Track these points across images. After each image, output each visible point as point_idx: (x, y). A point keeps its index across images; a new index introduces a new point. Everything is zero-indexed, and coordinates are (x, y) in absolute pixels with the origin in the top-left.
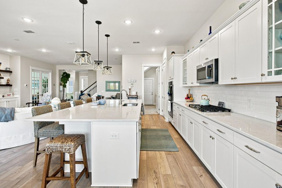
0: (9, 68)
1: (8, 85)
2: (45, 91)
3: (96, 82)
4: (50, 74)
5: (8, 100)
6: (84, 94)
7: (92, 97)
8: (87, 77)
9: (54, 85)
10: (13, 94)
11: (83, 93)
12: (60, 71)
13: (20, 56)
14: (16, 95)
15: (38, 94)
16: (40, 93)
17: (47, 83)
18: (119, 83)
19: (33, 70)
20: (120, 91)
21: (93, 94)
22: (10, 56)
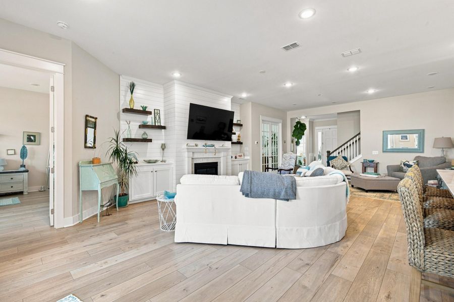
0: (239, 121)
1: (239, 143)
3: (359, 134)
4: (280, 124)
6: (335, 157)
7: (350, 162)
9: (285, 142)
12: (292, 119)
13: (251, 103)
14: (247, 155)
16: (270, 155)
17: (277, 139)
18: (421, 134)
19: (263, 120)
20: (423, 152)
21: (353, 158)
22: (240, 104)
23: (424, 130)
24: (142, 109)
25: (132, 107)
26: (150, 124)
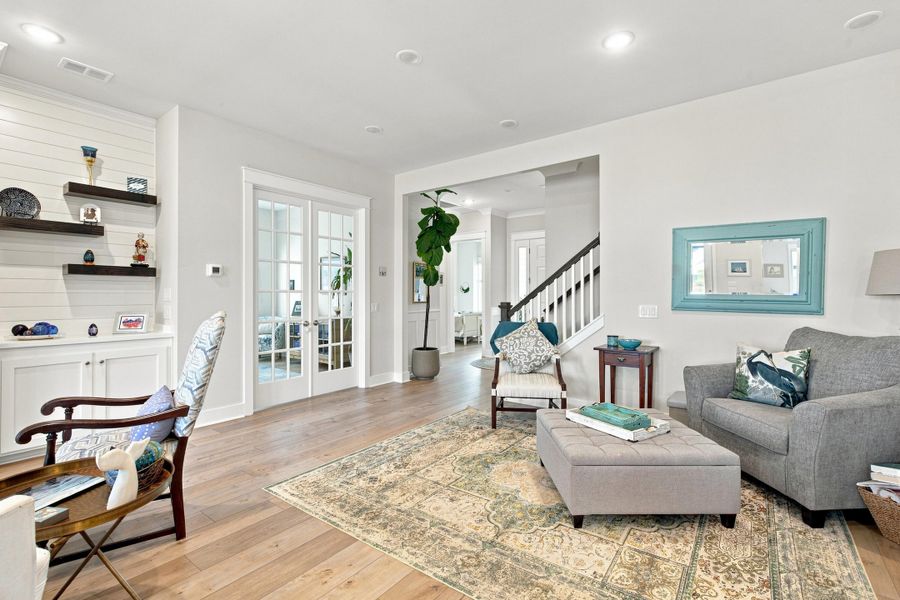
0: (140, 181)
1: (140, 270)
3: (596, 243)
4: (362, 213)
6: (519, 325)
7: (568, 343)
8: (542, 234)
9: (383, 274)
11: (514, 318)
13: (177, 108)
16: (308, 316)
18: (813, 236)
20: (820, 311)
21: (578, 328)
22: (157, 119)
23: (823, 221)
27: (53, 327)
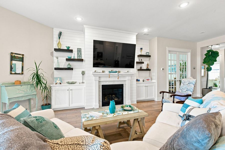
0: (148, 53)
1: (148, 70)
2: (183, 76)
5: (147, 85)
9: (194, 69)
10: (151, 79)
12: (202, 48)
13: (157, 37)
14: (154, 79)
15: (175, 80)
16: (178, 79)
17: (185, 66)
19: (169, 51)
22: (149, 40)
24: (66, 49)
25: (59, 48)
26: (73, 58)
27: (139, 80)
